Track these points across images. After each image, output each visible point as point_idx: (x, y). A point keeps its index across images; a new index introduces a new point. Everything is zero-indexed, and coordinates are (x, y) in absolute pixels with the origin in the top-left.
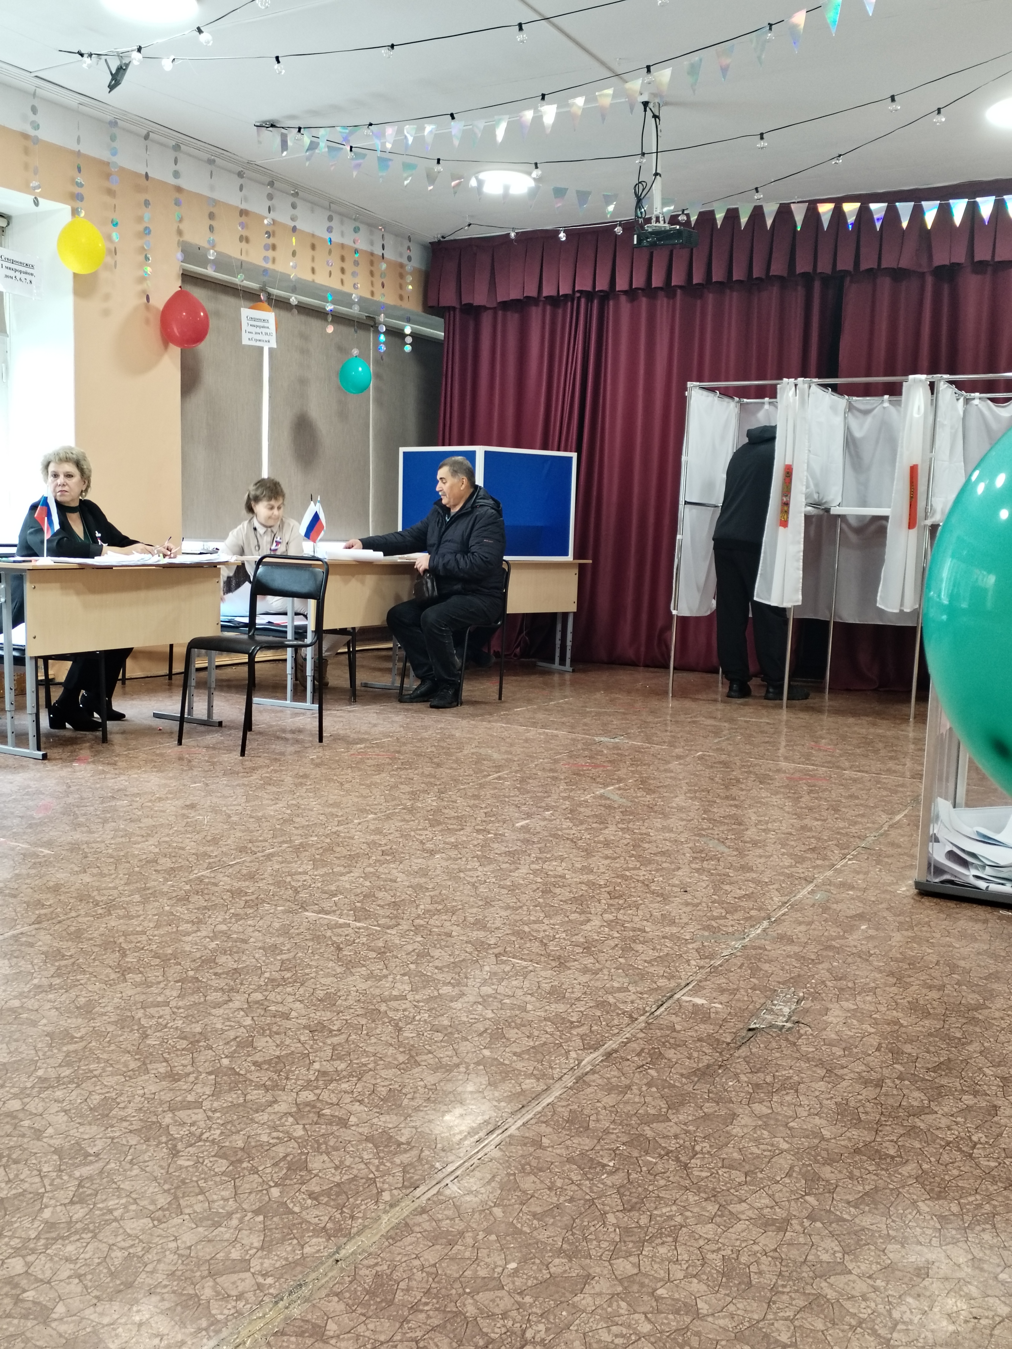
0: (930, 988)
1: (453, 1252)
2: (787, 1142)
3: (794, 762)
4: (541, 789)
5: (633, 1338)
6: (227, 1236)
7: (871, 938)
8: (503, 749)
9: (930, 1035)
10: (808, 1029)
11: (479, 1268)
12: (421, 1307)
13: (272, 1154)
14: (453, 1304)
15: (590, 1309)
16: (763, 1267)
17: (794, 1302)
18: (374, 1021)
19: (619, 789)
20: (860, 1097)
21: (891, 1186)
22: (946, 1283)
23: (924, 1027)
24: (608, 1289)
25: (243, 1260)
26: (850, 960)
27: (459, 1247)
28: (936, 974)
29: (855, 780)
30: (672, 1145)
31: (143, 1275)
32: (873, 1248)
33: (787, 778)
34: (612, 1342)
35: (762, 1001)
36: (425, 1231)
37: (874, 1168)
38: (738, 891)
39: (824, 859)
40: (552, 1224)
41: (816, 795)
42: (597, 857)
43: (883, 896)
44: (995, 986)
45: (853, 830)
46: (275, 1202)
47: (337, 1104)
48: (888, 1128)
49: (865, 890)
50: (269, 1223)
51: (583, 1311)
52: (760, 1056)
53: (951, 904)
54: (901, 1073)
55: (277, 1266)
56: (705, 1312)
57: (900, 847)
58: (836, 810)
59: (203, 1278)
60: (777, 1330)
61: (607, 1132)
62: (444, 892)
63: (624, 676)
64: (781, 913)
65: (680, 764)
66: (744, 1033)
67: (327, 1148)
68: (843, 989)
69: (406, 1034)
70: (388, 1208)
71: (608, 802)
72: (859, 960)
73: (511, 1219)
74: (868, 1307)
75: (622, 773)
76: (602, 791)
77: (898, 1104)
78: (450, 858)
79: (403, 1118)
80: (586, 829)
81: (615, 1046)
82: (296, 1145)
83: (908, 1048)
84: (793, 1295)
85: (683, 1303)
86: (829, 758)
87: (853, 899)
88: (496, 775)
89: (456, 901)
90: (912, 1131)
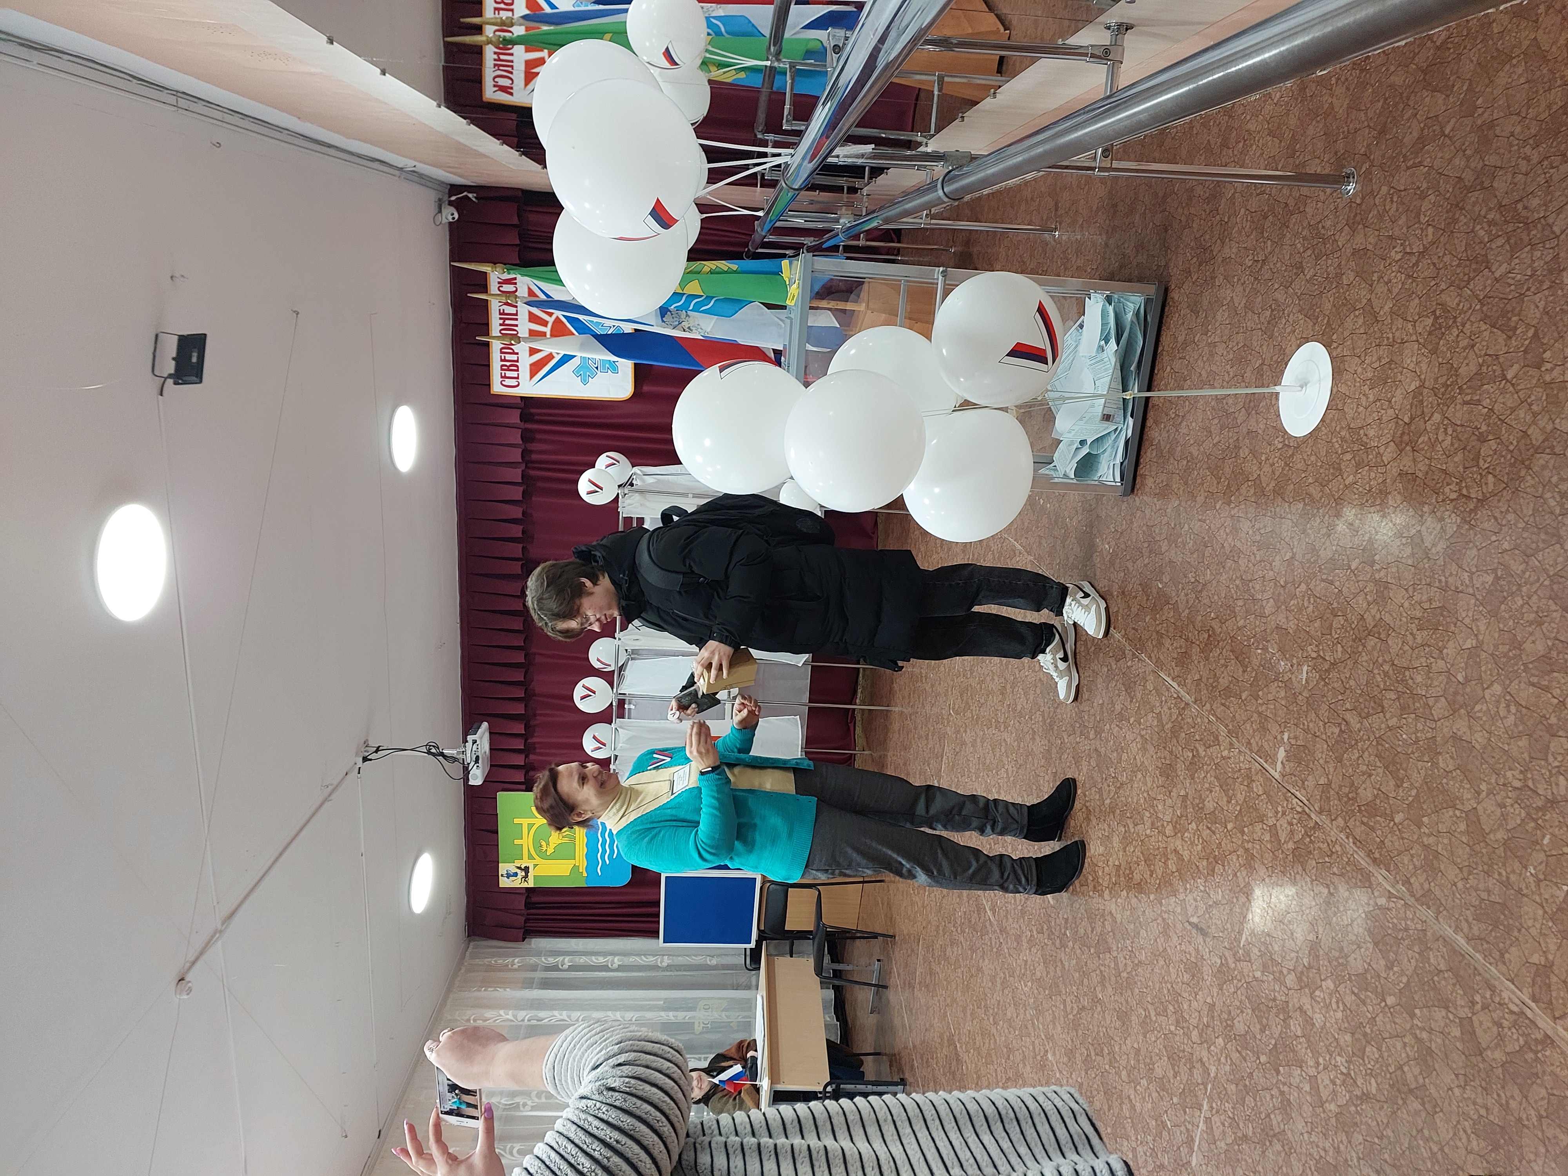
1: (1445, 853)
5: (1508, 698)
6: (1439, 1041)
11: (1458, 830)
12: (1504, 879)
13: (1354, 1007)
14: (1497, 851)
17: (1454, 573)
24: (1464, 721)
25: (1461, 1025)
27: (1440, 848)
31: (1491, 1118)
34: (1515, 714)
40: (1406, 771)
46: (1400, 999)
50: (1420, 1003)
51: (1489, 740)
55: (1462, 993)
56: (1474, 642)
59: (1484, 1060)
67: (1342, 957)
73: (1405, 806)
82: (1342, 986)
84: (1447, 574)
85: (1468, 659)
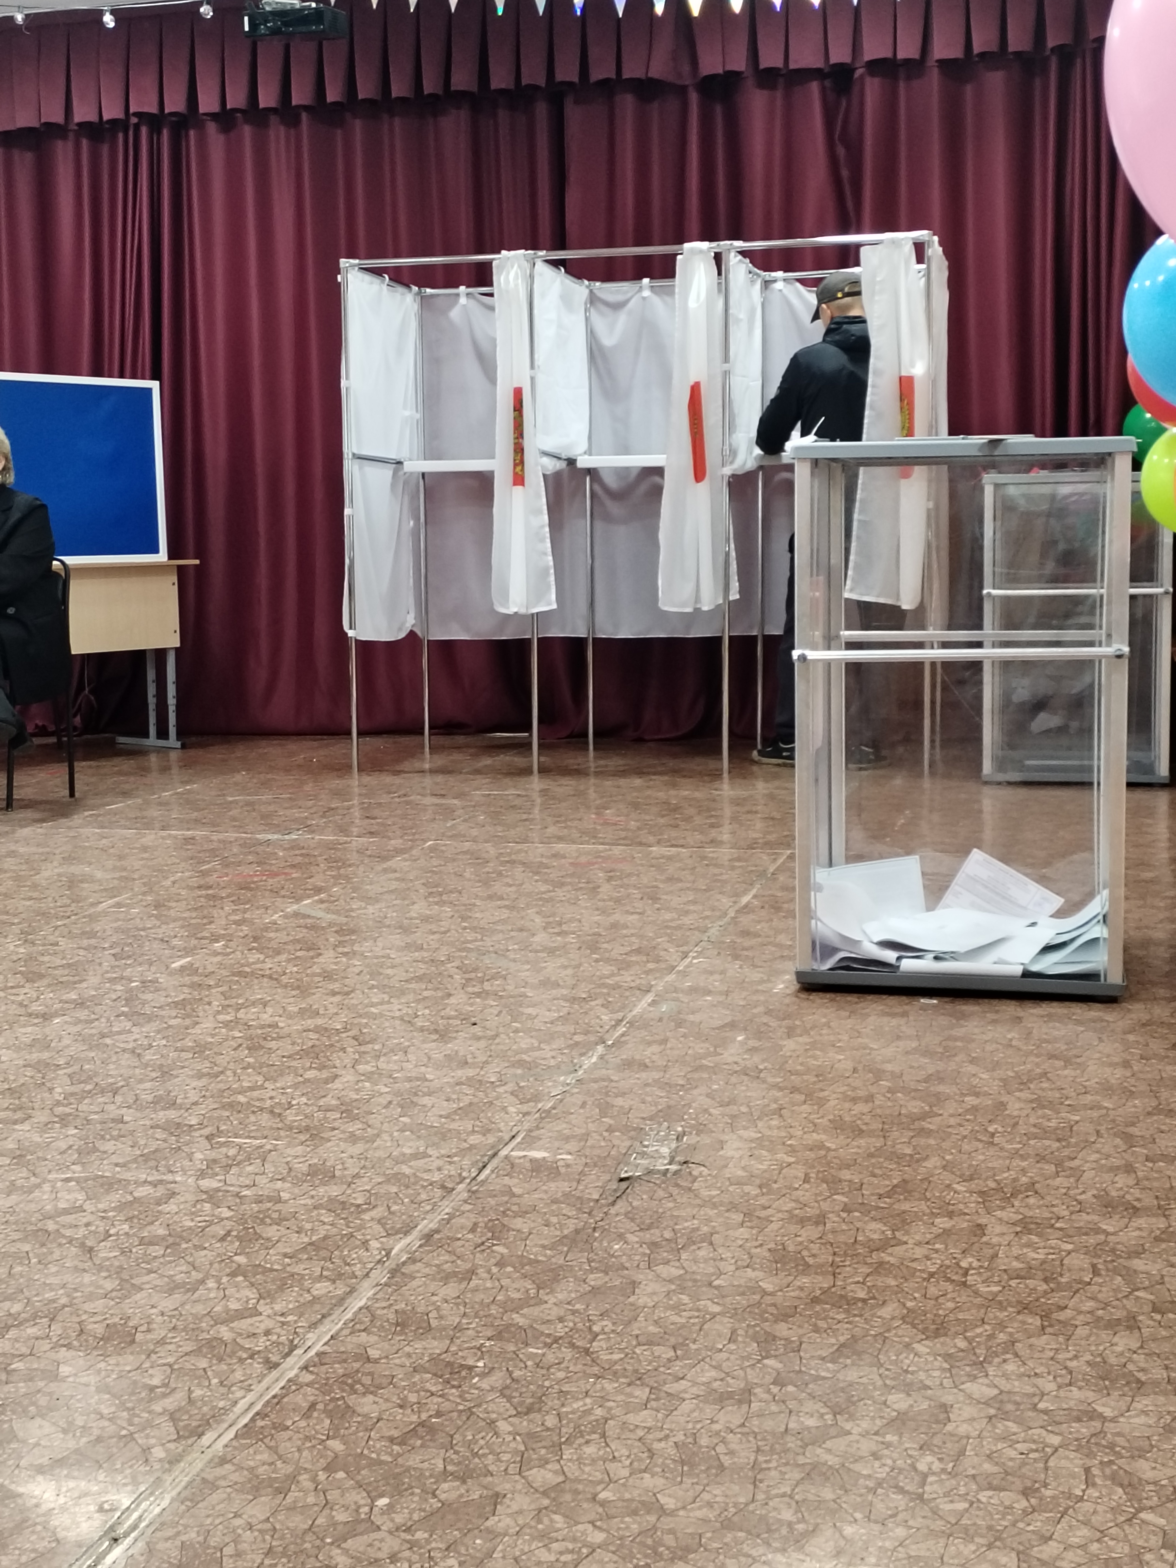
0: (854, 1100)
1: (288, 1500)
2: (717, 1303)
3: (574, 842)
4: (194, 915)
5: (585, 1550)
7: (753, 1050)
8: (110, 864)
9: (871, 1155)
10: (702, 1168)
11: (334, 1513)
15: (512, 1531)
16: (733, 1446)
17: (787, 1477)
18: (43, 1245)
19: (322, 901)
20: (799, 1239)
21: (872, 1333)
22: (975, 1424)
23: (859, 1147)
24: (530, 1504)
26: (734, 1079)
27: (296, 1494)
28: (857, 1083)
29: (670, 858)
30: (560, 1330)
32: (870, 1402)
33: (572, 864)
34: (557, 1560)
35: (628, 1143)
36: (236, 1483)
37: (843, 1316)
38: (548, 1013)
39: (658, 961)
40: (421, 1446)
41: (619, 882)
42: (318, 995)
43: (755, 998)
44: (941, 1088)
45: (687, 920)
47: (31, 1354)
48: (848, 1269)
49: (727, 993)
51: (505, 1535)
52: (646, 1210)
53: (852, 998)
54: (846, 1204)
56: (673, 1507)
57: (760, 936)
58: (655, 899)
60: (775, 1509)
61: (458, 1328)
62: (87, 1067)
63: (273, 749)
64: (617, 1034)
65: (406, 860)
66: (614, 1185)
68: (735, 1116)
69: (102, 1255)
70: (167, 1466)
71: (309, 921)
72: (746, 1078)
73: (359, 1451)
74: (884, 1465)
75: (318, 881)
76: (295, 907)
77: (852, 1241)
78: (78, 1021)
79: (143, 1357)
80: (289, 961)
81: (433, 1226)
83: (846, 1175)
84: (783, 1469)
85: (639, 1502)
86: (623, 834)
87: (715, 1006)
88: (111, 902)
89: (111, 1076)
90: (880, 1268)
